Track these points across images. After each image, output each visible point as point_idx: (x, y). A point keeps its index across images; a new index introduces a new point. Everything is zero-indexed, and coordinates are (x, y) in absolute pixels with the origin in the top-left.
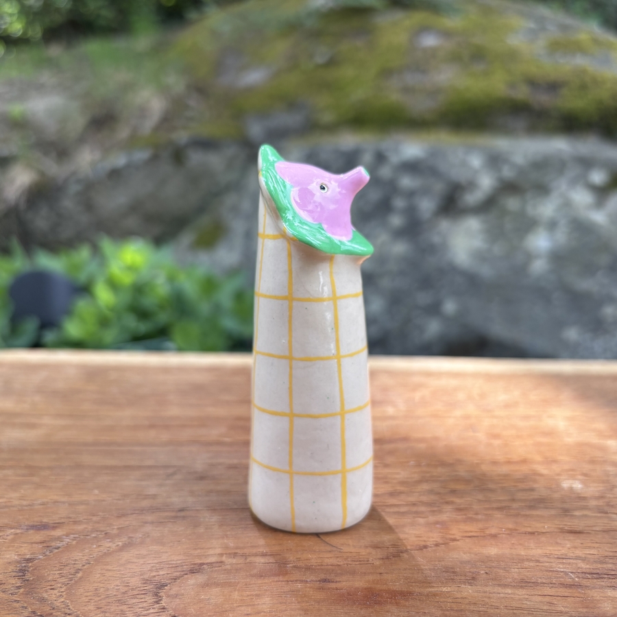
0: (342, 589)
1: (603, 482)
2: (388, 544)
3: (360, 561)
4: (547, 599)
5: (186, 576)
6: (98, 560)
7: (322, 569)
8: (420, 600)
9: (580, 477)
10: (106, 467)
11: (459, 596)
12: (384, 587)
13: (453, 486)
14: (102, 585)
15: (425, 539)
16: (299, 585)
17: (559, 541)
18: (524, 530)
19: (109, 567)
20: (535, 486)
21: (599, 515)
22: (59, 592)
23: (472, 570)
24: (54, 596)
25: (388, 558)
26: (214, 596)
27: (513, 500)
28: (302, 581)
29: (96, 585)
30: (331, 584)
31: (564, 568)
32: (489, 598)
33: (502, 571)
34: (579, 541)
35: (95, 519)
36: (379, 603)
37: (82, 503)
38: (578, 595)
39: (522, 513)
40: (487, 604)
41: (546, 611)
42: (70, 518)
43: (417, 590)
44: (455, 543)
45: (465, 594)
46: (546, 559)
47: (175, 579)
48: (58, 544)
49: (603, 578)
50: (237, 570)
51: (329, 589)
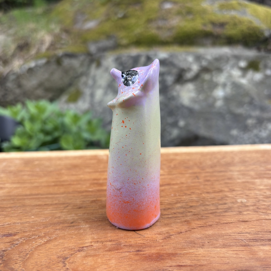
0: (146, 254)
1: (255, 198)
2: (165, 232)
3: (153, 241)
4: (235, 252)
5: (76, 253)
6: (36, 249)
7: (137, 246)
8: (180, 257)
9: (245, 197)
10: (37, 205)
11: (197, 254)
12: (165, 252)
13: (191, 204)
14: (39, 260)
15: (181, 229)
16: (127, 254)
17: (238, 226)
18: (223, 222)
19: (41, 252)
20: (226, 202)
21: (254, 213)
22: (19, 265)
23: (202, 241)
24: (17, 266)
25: (165, 239)
26: (90, 261)
27: (218, 209)
28: (128, 252)
29: (36, 260)
30: (141, 252)
31: (242, 238)
32: (210, 253)
33: (215, 241)
34: (247, 225)
35: (33, 229)
36: (163, 259)
37: (26, 222)
38: (248, 249)
39: (222, 215)
40: (210, 256)
41: (235, 258)
42: (22, 230)
43: (179, 252)
44: (194, 230)
45: (200, 253)
46: (233, 234)
47: (72, 255)
48: (17, 242)
49: (258, 241)
50: (99, 249)
51: (140, 254)
